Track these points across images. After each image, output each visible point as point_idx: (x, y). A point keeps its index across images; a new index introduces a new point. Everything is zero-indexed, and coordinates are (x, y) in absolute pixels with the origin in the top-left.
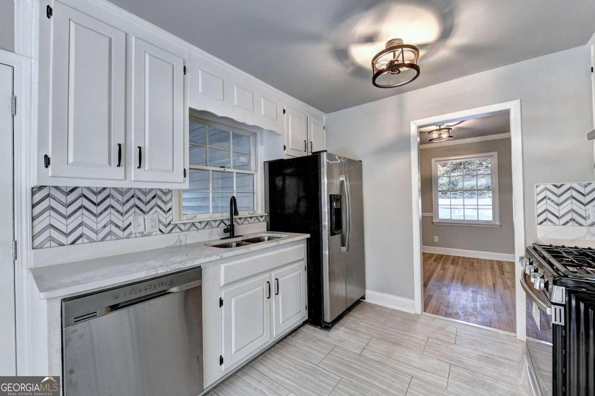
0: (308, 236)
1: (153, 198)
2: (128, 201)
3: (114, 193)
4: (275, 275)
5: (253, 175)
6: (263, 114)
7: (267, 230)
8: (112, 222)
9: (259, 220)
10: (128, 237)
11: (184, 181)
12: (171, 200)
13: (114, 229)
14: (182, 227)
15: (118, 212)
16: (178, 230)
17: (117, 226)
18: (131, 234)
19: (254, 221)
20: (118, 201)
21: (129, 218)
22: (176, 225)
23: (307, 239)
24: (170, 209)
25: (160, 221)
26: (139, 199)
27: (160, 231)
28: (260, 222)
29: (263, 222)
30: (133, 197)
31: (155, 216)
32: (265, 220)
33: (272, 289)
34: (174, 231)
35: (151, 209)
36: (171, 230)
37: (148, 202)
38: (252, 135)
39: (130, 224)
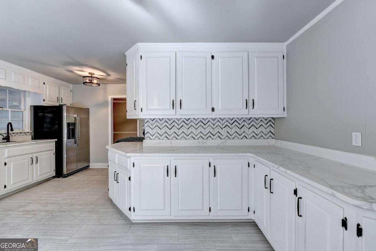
0: (56, 140)
4: (35, 155)
5: (23, 112)
6: (30, 85)
7: (32, 139)
9: (26, 134)
19: (23, 135)
23: (56, 141)
28: (27, 135)
29: (29, 135)
32: (31, 134)
33: (34, 161)
38: (23, 92)
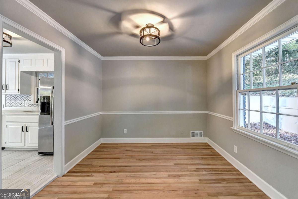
1: (27, 97)
2: (21, 97)
3: (19, 95)
8: (18, 102)
10: (21, 106)
11: (18, 92)
12: (31, 97)
13: (19, 104)
14: (34, 105)
15: (19, 100)
16: (33, 106)
17: (19, 103)
18: (22, 106)
20: (19, 98)
21: (21, 102)
22: (32, 105)
24: (31, 100)
25: (28, 103)
26: (24, 97)
27: (28, 106)
30: (22, 96)
31: (27, 102)
34: (32, 106)
35: (26, 100)
36: (31, 106)
37: (26, 98)
39: (21, 104)
